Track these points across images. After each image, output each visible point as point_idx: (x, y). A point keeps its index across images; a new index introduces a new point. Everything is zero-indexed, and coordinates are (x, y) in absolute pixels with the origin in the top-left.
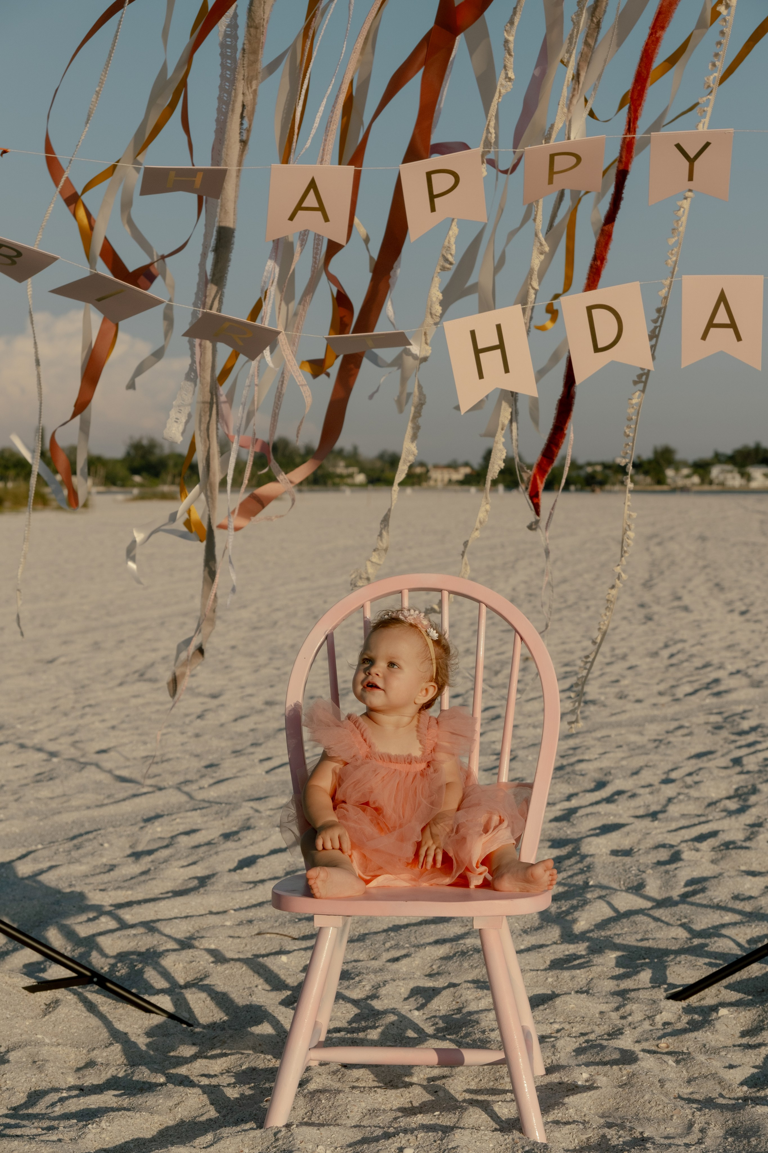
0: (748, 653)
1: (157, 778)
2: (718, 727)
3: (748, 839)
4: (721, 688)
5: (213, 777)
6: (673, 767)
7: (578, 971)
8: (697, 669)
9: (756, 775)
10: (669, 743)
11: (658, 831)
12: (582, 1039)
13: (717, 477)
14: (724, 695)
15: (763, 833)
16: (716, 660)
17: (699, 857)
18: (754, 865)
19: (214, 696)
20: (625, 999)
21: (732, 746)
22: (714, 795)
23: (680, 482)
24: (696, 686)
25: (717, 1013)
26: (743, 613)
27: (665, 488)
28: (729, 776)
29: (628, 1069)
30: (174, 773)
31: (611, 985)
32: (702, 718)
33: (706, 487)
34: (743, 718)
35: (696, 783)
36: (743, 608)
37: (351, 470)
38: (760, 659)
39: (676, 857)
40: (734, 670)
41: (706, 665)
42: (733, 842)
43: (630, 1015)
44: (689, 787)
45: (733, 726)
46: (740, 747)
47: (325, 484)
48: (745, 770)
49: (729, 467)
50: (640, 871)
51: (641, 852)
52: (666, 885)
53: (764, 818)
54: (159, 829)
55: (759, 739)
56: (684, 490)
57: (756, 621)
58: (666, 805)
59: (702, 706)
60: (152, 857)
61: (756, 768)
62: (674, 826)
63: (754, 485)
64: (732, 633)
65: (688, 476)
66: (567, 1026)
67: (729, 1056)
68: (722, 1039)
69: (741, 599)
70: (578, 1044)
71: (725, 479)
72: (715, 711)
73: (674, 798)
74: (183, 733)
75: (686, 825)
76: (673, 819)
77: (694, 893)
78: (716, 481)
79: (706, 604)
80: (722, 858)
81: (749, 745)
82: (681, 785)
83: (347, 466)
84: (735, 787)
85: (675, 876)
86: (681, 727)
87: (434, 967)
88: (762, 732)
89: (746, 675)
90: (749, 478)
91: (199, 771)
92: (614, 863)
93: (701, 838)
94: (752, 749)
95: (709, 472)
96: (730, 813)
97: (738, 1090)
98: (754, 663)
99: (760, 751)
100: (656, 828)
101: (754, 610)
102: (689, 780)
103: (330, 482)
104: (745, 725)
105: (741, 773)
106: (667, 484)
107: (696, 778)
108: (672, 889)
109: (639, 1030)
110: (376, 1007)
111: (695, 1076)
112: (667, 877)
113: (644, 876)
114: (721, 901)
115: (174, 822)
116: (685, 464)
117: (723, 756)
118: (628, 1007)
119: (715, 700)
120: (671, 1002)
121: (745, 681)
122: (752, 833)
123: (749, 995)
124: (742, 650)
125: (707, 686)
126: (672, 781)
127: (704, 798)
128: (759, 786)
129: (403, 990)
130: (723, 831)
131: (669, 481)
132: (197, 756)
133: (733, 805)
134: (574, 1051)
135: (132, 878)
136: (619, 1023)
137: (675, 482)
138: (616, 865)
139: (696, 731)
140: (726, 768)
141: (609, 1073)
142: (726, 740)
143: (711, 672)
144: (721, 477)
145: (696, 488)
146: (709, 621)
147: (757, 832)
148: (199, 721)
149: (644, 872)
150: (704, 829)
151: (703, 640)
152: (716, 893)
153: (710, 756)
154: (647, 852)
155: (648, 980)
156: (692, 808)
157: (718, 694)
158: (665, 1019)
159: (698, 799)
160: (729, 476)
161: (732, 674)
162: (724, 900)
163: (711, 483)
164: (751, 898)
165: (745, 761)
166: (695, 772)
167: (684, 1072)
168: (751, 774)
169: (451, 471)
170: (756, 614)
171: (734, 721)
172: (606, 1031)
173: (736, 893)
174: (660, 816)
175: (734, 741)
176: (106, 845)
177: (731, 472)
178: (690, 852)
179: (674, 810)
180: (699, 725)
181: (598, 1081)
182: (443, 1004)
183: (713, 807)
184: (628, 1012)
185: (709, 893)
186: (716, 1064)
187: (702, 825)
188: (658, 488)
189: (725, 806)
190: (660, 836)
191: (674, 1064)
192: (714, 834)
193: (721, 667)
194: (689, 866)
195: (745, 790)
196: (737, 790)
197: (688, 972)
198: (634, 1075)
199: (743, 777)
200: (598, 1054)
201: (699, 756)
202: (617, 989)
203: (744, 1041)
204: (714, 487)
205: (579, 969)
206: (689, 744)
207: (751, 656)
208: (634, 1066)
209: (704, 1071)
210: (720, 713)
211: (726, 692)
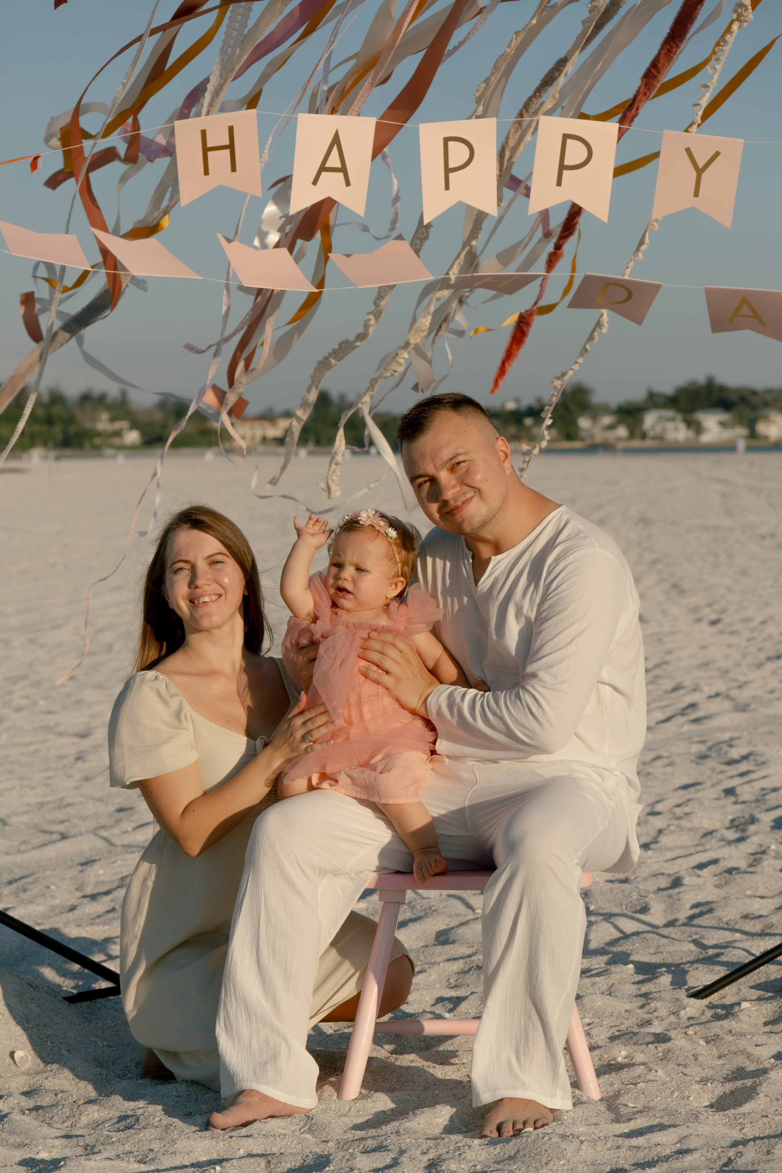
0: (727, 672)
1: (66, 824)
2: (703, 757)
3: (751, 865)
4: (700, 714)
5: (132, 821)
6: (658, 799)
7: (598, 979)
8: (667, 692)
9: (753, 805)
10: (649, 774)
11: (653, 860)
12: (614, 1030)
13: (653, 428)
14: (704, 721)
15: (767, 859)
16: (688, 681)
17: (701, 883)
18: (760, 889)
19: (83, 736)
20: (647, 999)
21: (721, 777)
22: (707, 825)
23: (600, 436)
24: (668, 712)
25: (740, 1006)
26: (714, 623)
27: (578, 444)
28: (723, 807)
29: (662, 1047)
30: (84, 819)
31: (632, 989)
32: (681, 747)
33: (637, 443)
34: (731, 746)
35: (687, 814)
36: (714, 617)
37: (118, 425)
38: (742, 678)
39: (677, 882)
40: (712, 693)
41: (677, 688)
42: (737, 869)
43: (655, 1011)
44: (679, 818)
45: (719, 755)
46: (732, 777)
47: (81, 446)
48: (740, 800)
49: (669, 413)
50: (641, 896)
51: (638, 879)
52: (671, 907)
53: (766, 846)
54: (101, 872)
55: (752, 768)
56: (607, 447)
57: (732, 633)
58: (657, 837)
59: (680, 734)
60: (110, 897)
61: (753, 798)
62: (669, 855)
63: (706, 438)
64: (704, 648)
65: (611, 427)
66: (597, 1020)
67: (755, 1039)
68: (747, 1028)
69: (709, 605)
70: (610, 1032)
71: (665, 430)
72: (695, 739)
73: (664, 829)
74: (69, 777)
75: (682, 854)
76: (667, 849)
77: (701, 914)
78: (652, 434)
79: (663, 611)
80: (726, 883)
81: (742, 775)
82: (670, 816)
83: (113, 420)
84: (730, 817)
85: (679, 900)
86: (658, 758)
87: (451, 980)
88: (754, 760)
89: (728, 697)
90: (697, 428)
91: (110, 816)
92: (612, 890)
93: (701, 866)
94: (746, 779)
95: (641, 421)
96: (730, 843)
97: (766, 1062)
98: (736, 684)
99: (754, 780)
100: (650, 858)
101: (727, 619)
102: (678, 811)
103: (87, 444)
104: (735, 753)
105: (736, 803)
106: (582, 440)
107: (687, 809)
108: (677, 912)
109: (667, 1021)
110: (407, 1011)
111: (725, 1053)
112: (671, 900)
113: (646, 900)
114: (730, 920)
115: (115, 865)
116: (605, 409)
117: (713, 786)
118: (653, 1005)
119: (694, 727)
120: (693, 1000)
121: (727, 705)
122: (755, 860)
123: (768, 991)
124: (719, 669)
125: (683, 712)
126: (658, 813)
127: (698, 828)
128: (758, 816)
129: (427, 998)
130: (724, 859)
131: (583, 434)
132: (100, 800)
133: (732, 835)
134: (608, 1038)
135: (98, 917)
136: (646, 1016)
137: (592, 436)
138: (615, 892)
139: (677, 761)
140: (718, 799)
141: (646, 1051)
142: (713, 770)
143: (684, 695)
144: (658, 429)
145: (621, 445)
146: (672, 633)
147: (761, 859)
148: (80, 764)
149: (645, 897)
150: (703, 858)
151: (668, 658)
152: (725, 913)
153: (698, 787)
154: (645, 879)
155: (668, 984)
156: (685, 839)
157: (697, 721)
158: (689, 1015)
159: (692, 829)
160: (670, 426)
161: (710, 697)
162: (733, 918)
163: (644, 436)
164: (760, 916)
165: (739, 791)
166: (683, 803)
167: (715, 1050)
168: (748, 804)
169: (266, 424)
170: (731, 624)
171: (721, 749)
172: (635, 1023)
173: (745, 913)
174: (653, 846)
175: (722, 772)
176: (53, 887)
177: (673, 419)
178: (691, 878)
179: (664, 840)
180: (680, 755)
181: (637, 1057)
182: (471, 1008)
183: (709, 837)
184: (653, 1009)
185: (716, 914)
186: (743, 1043)
187: (700, 854)
188: (567, 445)
189: (722, 835)
190: (656, 865)
191: (705, 1044)
192: (715, 862)
193: (696, 689)
194: (692, 890)
195: (742, 820)
196: (732, 821)
197: (707, 976)
198: (669, 1051)
199: (738, 807)
200: (632, 1039)
201: (685, 787)
202: (639, 993)
203: (767, 1029)
204: (649, 443)
205: (599, 976)
206: (672, 774)
207: (731, 675)
208: (668, 1045)
209: (732, 1048)
210: (702, 742)
211: (706, 718)
